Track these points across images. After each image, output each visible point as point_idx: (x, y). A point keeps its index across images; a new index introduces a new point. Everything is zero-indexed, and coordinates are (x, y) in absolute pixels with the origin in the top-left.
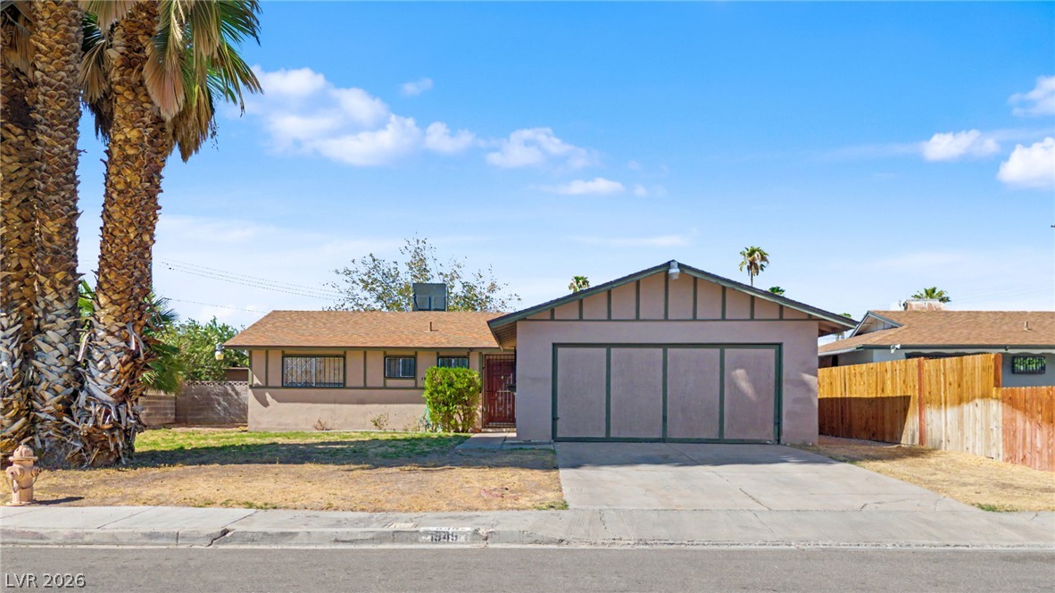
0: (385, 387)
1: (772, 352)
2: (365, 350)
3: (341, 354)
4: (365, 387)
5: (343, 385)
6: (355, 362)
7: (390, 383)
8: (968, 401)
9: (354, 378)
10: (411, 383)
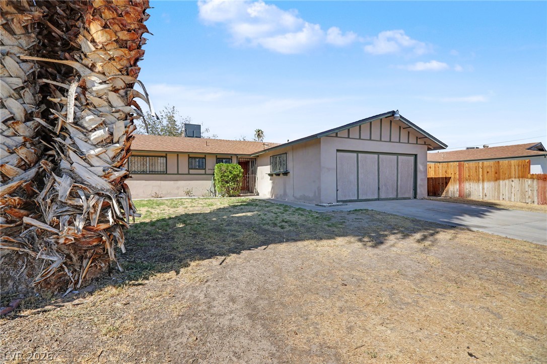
0: (189, 174)
1: (412, 158)
2: (178, 154)
3: (165, 155)
4: (178, 174)
5: (165, 173)
6: (172, 160)
7: (192, 171)
8: (504, 179)
9: (172, 169)
10: (203, 172)
